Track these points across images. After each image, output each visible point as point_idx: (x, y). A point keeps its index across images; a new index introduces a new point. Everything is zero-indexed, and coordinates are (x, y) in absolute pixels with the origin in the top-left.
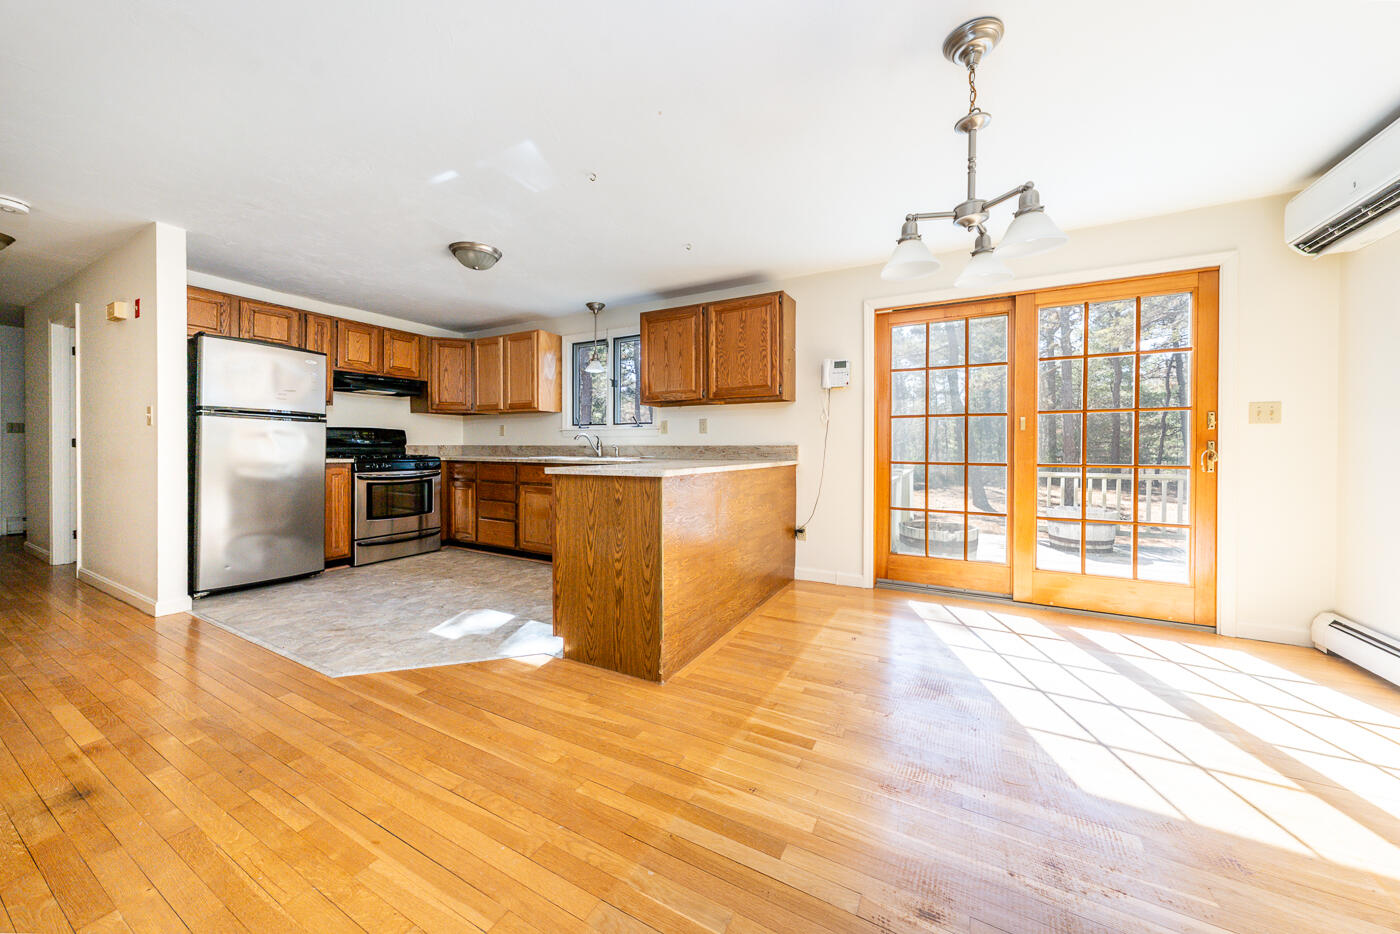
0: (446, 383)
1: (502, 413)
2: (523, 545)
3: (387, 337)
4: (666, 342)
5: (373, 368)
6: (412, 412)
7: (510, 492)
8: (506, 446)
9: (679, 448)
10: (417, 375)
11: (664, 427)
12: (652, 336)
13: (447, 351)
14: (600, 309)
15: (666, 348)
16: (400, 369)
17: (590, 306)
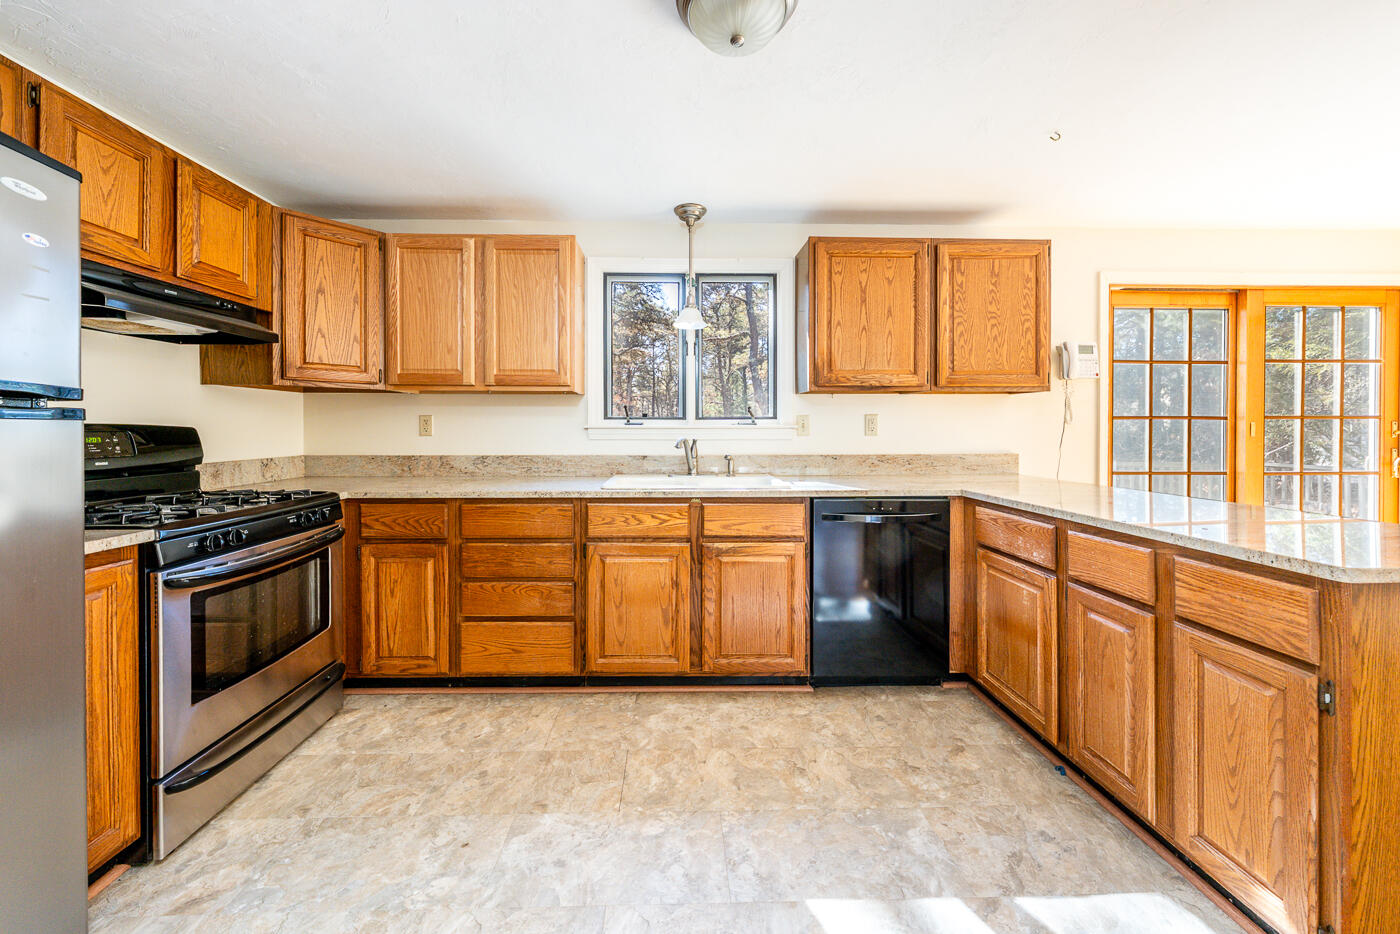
0: (319, 319)
1: (470, 391)
2: (597, 664)
3: (185, 181)
4: (863, 291)
5: (149, 257)
6: (204, 382)
7: (559, 560)
8: (441, 457)
9: (835, 458)
10: (252, 293)
11: (802, 425)
12: (837, 279)
13: (321, 248)
14: (699, 218)
15: (864, 301)
16: (217, 272)
17: (682, 212)
